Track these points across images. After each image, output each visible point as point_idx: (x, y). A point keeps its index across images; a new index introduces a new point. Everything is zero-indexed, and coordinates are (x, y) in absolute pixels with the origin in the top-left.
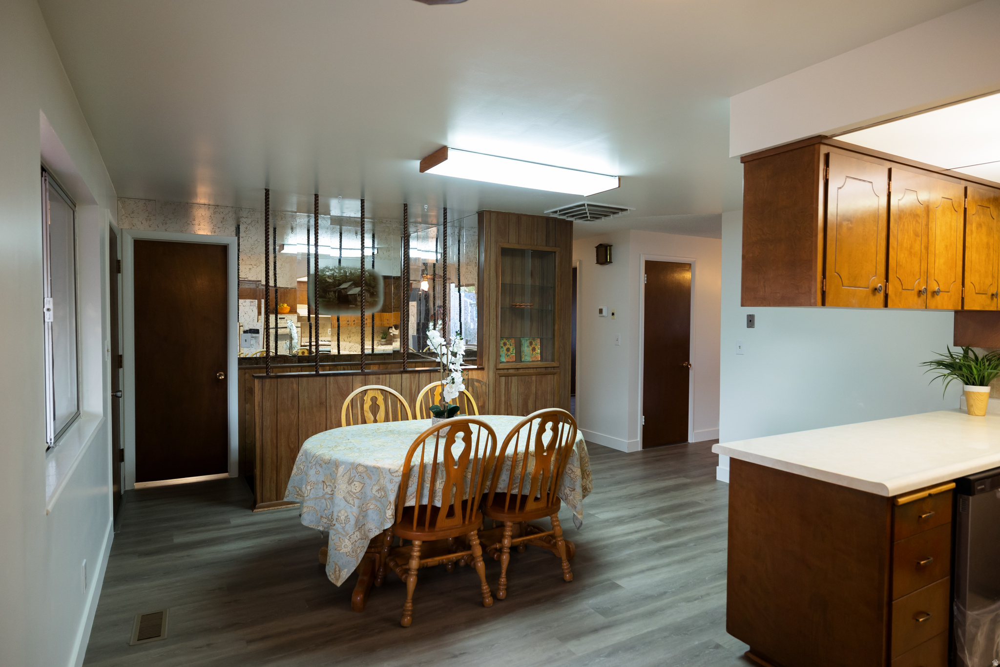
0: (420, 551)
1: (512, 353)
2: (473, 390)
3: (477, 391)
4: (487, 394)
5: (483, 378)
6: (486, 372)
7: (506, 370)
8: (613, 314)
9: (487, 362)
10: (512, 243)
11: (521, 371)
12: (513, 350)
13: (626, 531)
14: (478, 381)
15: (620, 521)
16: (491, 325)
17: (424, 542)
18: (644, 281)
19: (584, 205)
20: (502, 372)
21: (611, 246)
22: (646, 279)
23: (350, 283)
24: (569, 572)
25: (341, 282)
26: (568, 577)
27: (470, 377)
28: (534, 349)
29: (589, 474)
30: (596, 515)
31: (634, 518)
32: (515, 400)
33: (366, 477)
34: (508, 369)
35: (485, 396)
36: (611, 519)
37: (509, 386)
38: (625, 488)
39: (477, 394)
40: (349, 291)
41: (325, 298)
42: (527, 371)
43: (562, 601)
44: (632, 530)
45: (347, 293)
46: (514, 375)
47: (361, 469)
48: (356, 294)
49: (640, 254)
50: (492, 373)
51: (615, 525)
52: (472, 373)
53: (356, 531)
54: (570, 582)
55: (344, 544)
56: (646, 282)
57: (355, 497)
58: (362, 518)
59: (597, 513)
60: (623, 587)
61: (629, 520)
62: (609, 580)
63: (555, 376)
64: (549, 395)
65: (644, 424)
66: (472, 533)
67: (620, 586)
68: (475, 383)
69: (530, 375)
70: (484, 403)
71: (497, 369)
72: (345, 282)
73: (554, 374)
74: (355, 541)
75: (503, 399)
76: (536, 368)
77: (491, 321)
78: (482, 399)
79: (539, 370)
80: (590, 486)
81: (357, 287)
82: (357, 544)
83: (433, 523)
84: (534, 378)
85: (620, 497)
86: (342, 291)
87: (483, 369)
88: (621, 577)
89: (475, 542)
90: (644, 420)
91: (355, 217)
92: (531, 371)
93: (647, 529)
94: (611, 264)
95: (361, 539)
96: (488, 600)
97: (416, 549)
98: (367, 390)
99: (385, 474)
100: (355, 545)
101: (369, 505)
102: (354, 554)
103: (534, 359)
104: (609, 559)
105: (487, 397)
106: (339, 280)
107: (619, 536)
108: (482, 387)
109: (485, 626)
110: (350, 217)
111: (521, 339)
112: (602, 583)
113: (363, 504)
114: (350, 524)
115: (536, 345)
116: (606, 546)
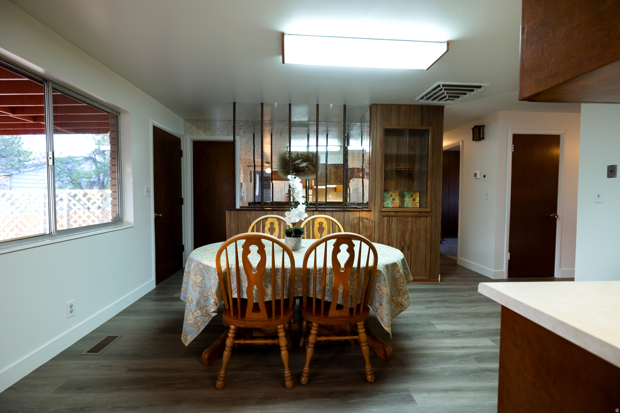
0: (234, 333)
1: (397, 202)
2: (363, 224)
3: (366, 225)
4: (374, 228)
5: (371, 217)
6: (373, 213)
7: (388, 213)
8: (484, 176)
9: (373, 207)
10: (394, 125)
11: (400, 214)
12: (398, 199)
13: (452, 345)
14: (367, 219)
15: (453, 334)
16: (377, 181)
17: (237, 327)
18: (512, 150)
19: (439, 86)
20: (385, 213)
21: (483, 126)
22: (513, 148)
23: (301, 160)
24: (372, 374)
25: (295, 160)
26: (369, 378)
27: (360, 216)
28: (414, 200)
29: (405, 293)
30: (435, 326)
31: (468, 334)
32: (395, 233)
33: (205, 273)
34: (390, 212)
35: (372, 229)
36: (446, 331)
37: (390, 223)
38: (475, 306)
39: (366, 227)
40: (300, 165)
41: (286, 169)
42: (404, 214)
43: (350, 401)
44: (460, 345)
45: (299, 165)
46: (394, 216)
47: (201, 266)
48: (304, 167)
49: (508, 130)
50: (377, 214)
51: (447, 337)
52: (362, 214)
53: (197, 310)
54: (371, 383)
55: (189, 317)
56: (513, 151)
57: (197, 285)
58: (203, 301)
59: (437, 324)
60: (416, 403)
61: (463, 335)
62: (407, 390)
63: (428, 219)
64: (422, 231)
65: (509, 259)
66: (279, 326)
67: (414, 400)
68: (365, 220)
69: (407, 217)
70: (371, 234)
71: (381, 212)
72: (298, 159)
73: (427, 217)
74: (197, 317)
75: (385, 232)
76: (412, 212)
77: (377, 179)
78: (369, 231)
79: (413, 214)
80: (406, 303)
81: (305, 162)
82: (198, 319)
83: (243, 314)
84: (410, 219)
85: (466, 314)
86: (296, 165)
87: (370, 211)
88: (420, 391)
89: (281, 334)
90: (509, 256)
91: (304, 121)
92: (408, 214)
93: (476, 347)
94: (484, 139)
95: (202, 316)
96: (289, 383)
97: (231, 331)
98: (268, 218)
99: (213, 272)
100: (196, 320)
101: (209, 292)
102: (196, 325)
103: (414, 207)
104: (421, 368)
105: (374, 230)
106: (294, 158)
107: (444, 348)
108: (370, 223)
109: (270, 406)
110: (301, 121)
111: (404, 192)
112: (399, 392)
113: (204, 292)
114: (193, 304)
115: (416, 197)
116: (426, 356)
